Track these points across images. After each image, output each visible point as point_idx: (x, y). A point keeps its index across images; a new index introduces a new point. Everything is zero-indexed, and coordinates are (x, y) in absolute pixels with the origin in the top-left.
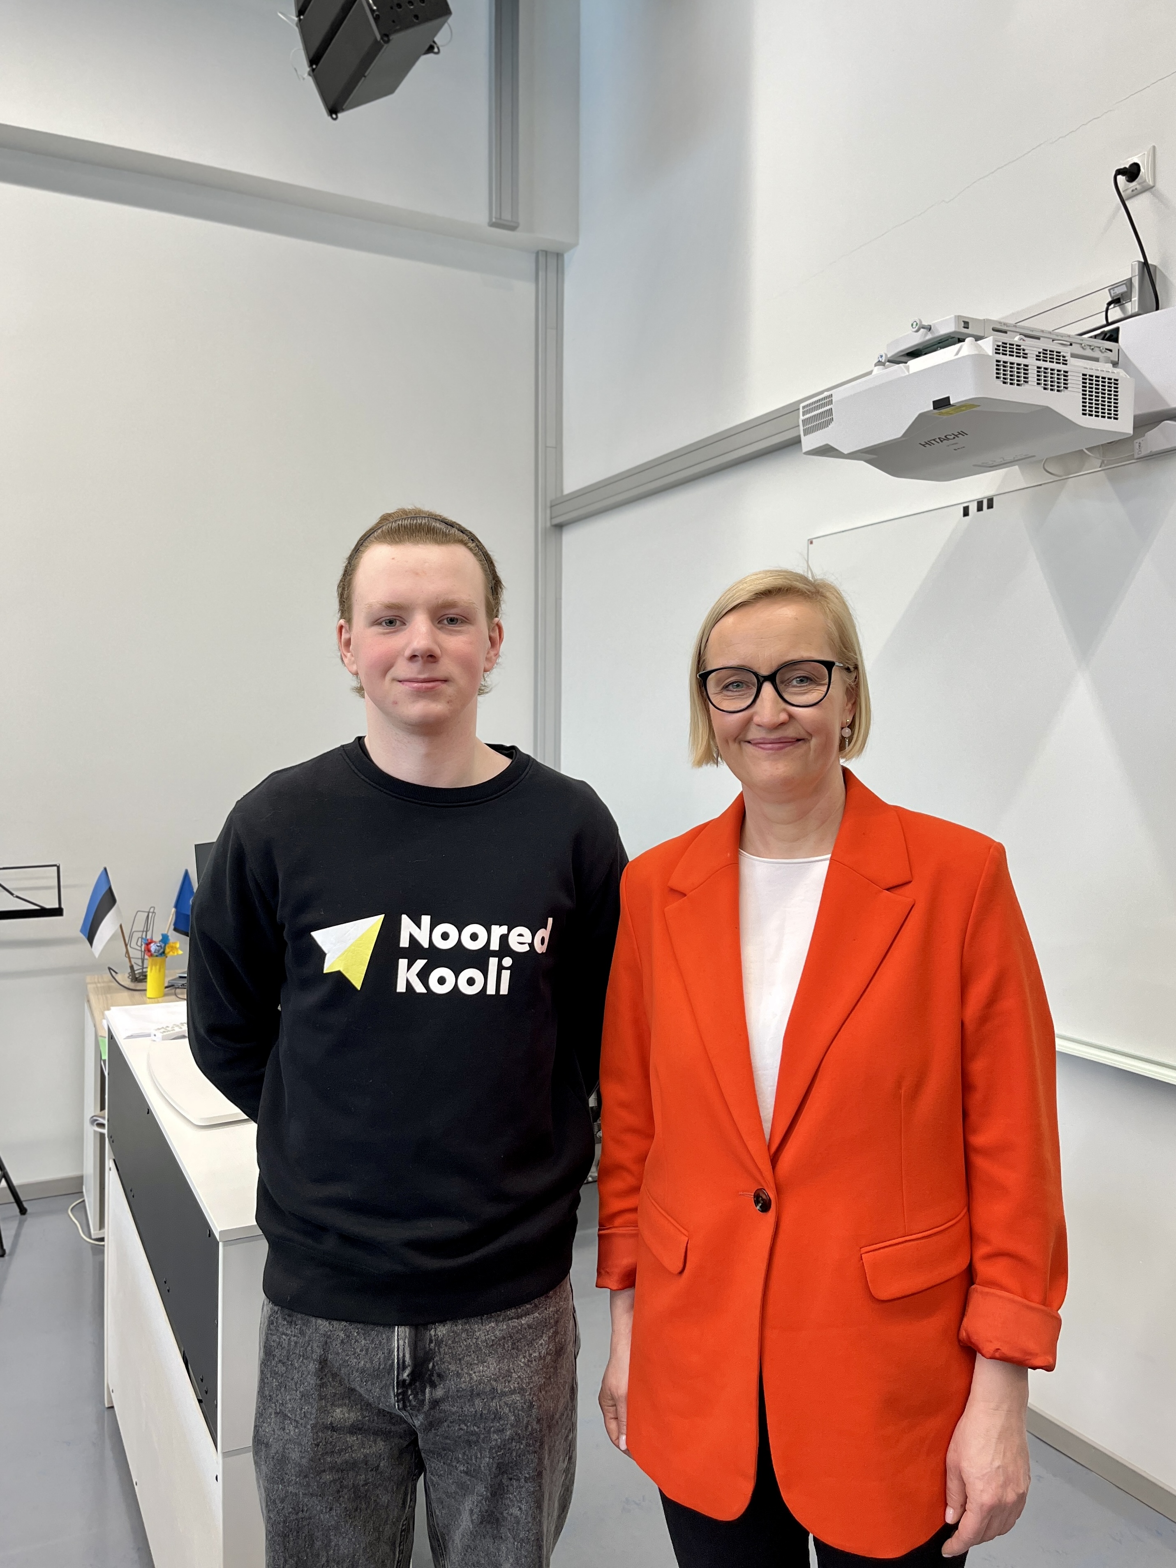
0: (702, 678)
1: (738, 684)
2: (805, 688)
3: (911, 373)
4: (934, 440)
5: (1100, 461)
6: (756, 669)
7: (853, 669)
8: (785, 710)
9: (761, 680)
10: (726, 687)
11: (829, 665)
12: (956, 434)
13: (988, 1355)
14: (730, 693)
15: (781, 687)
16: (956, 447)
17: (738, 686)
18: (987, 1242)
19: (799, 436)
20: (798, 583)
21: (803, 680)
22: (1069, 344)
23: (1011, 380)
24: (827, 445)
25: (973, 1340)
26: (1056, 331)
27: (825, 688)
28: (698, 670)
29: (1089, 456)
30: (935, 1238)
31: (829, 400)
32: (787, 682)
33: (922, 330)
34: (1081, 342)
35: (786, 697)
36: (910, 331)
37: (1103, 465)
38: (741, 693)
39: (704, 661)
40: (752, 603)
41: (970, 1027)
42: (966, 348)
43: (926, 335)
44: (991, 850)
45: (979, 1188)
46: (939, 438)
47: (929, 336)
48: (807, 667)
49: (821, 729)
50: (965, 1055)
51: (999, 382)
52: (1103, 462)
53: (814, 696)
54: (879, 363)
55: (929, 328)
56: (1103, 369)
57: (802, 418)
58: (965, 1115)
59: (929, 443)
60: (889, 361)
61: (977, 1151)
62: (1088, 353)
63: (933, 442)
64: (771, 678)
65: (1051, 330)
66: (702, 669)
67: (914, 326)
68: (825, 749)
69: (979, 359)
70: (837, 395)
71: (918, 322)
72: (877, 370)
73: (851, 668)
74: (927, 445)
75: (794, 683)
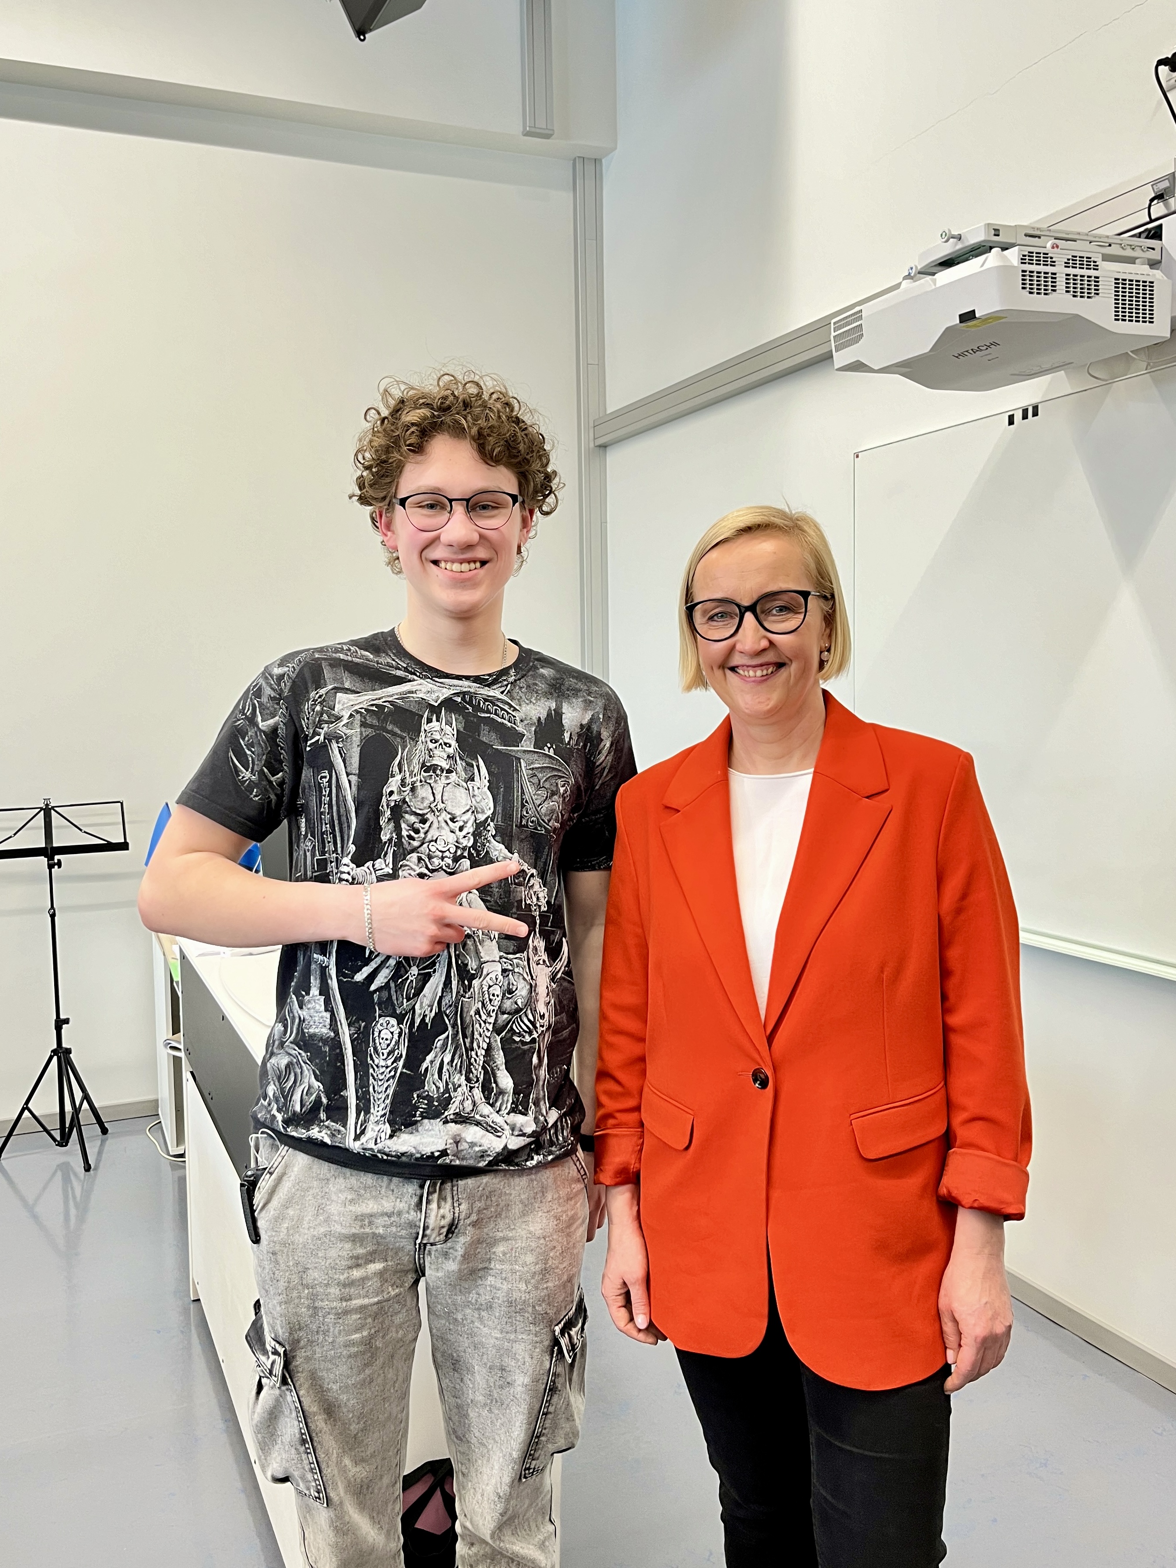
0: (690, 610)
1: (723, 615)
2: (784, 617)
3: (938, 285)
4: (967, 351)
5: (1145, 364)
6: (738, 601)
7: (829, 597)
8: (765, 637)
9: (743, 610)
10: (711, 618)
11: (805, 595)
12: (988, 344)
13: (967, 1206)
14: (715, 623)
15: (762, 617)
16: (990, 357)
17: (722, 616)
18: (964, 1109)
19: (831, 351)
20: (776, 519)
21: (782, 609)
22: (1108, 244)
23: (1038, 289)
24: (858, 361)
25: (953, 1195)
26: (1093, 232)
27: (802, 616)
28: (686, 603)
29: (1134, 359)
30: (917, 1105)
31: (858, 316)
32: (768, 612)
33: (951, 240)
34: (1121, 242)
35: (766, 625)
36: (940, 241)
37: (1149, 367)
38: (725, 623)
39: (691, 593)
40: (733, 539)
41: (947, 921)
42: (993, 258)
43: (956, 244)
44: (961, 759)
45: (955, 1062)
46: (972, 350)
47: (959, 246)
48: (785, 597)
49: (800, 654)
50: (943, 943)
51: (1025, 293)
52: (1148, 364)
53: (793, 622)
54: (908, 277)
55: (959, 238)
56: (1140, 271)
57: (833, 334)
58: (944, 997)
59: (962, 355)
60: (920, 273)
61: (953, 1030)
62: (1129, 253)
63: (966, 353)
64: (752, 608)
65: (1086, 231)
66: (690, 601)
67: (943, 236)
68: (804, 672)
69: (1005, 269)
70: (867, 310)
71: (947, 232)
72: (905, 284)
73: (828, 595)
74: (960, 357)
75: (774, 612)
